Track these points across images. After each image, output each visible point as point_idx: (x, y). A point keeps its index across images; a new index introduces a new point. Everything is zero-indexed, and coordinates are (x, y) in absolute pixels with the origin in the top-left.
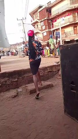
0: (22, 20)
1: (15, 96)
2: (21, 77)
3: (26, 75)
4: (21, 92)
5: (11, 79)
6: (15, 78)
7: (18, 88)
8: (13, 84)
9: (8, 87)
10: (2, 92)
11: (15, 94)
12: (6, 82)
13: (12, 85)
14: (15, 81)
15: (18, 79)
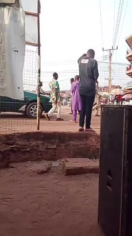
0: (111, 51)
1: (43, 172)
2: (62, 144)
3: (72, 143)
4: (55, 167)
5: (46, 144)
6: (53, 144)
7: (55, 160)
8: (48, 152)
9: (40, 155)
10: (28, 161)
11: (45, 169)
12: (38, 146)
13: (46, 154)
14: (52, 149)
15: (57, 146)
